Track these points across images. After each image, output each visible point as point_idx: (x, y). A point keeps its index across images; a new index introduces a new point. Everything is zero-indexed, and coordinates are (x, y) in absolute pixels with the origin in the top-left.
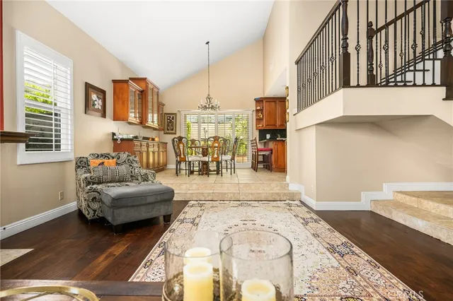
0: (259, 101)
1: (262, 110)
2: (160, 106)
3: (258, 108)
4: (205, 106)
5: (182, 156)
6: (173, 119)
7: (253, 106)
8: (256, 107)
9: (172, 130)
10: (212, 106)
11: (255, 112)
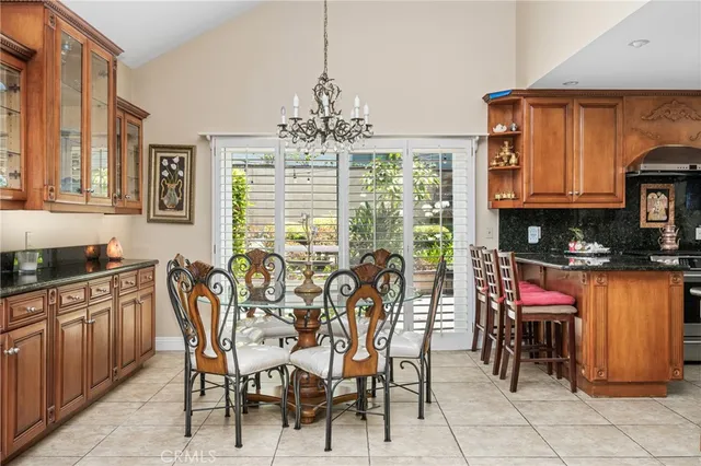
0: (501, 104)
1: (513, 139)
2: (128, 116)
3: (500, 129)
4: (311, 125)
5: (210, 352)
6: (181, 164)
7: (479, 122)
8: (491, 126)
9: (179, 207)
10: (340, 124)
11: (485, 147)
